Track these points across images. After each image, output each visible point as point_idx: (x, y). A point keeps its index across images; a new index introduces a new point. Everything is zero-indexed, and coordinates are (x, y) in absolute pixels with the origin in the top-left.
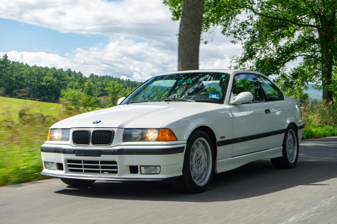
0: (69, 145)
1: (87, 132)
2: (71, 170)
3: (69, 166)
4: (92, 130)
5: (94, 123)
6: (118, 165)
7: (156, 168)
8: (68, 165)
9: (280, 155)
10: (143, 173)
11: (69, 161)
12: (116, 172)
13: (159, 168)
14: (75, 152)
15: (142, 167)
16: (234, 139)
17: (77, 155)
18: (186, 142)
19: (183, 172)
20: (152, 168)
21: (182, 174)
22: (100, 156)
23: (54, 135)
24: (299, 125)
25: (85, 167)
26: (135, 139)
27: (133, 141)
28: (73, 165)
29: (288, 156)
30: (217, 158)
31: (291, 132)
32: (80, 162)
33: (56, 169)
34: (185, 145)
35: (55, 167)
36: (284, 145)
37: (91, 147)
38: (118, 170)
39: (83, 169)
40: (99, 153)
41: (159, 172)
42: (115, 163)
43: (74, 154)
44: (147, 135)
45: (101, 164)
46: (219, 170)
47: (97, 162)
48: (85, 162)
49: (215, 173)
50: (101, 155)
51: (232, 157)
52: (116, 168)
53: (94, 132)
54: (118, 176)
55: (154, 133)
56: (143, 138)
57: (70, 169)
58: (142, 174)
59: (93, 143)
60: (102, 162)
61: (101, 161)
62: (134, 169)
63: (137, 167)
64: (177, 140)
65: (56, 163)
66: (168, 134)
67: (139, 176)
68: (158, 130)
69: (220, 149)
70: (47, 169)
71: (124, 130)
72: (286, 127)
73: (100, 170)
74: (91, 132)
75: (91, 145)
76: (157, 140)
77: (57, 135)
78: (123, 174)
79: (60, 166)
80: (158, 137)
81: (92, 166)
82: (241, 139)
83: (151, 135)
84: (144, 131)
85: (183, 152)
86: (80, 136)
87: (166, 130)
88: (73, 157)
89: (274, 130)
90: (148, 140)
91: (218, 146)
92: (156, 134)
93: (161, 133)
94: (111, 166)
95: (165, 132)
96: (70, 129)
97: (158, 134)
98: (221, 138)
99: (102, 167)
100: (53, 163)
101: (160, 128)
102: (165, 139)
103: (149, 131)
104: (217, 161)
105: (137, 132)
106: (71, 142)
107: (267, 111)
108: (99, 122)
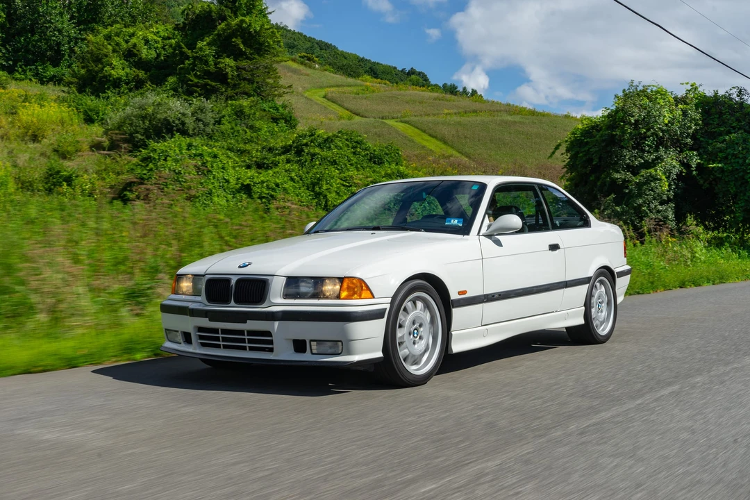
0: (201, 302)
2: (203, 345)
3: (201, 337)
4: (234, 280)
5: (240, 267)
6: (275, 338)
7: (337, 344)
8: (199, 335)
10: (314, 351)
11: (200, 329)
12: (271, 350)
13: (340, 344)
14: (208, 314)
15: (312, 343)
16: (485, 296)
17: (210, 320)
18: (389, 300)
19: (383, 352)
20: (329, 344)
22: (246, 322)
23: (181, 285)
24: (617, 271)
25: (224, 339)
26: (302, 296)
27: (300, 298)
28: (207, 336)
30: (453, 329)
32: (216, 331)
33: (181, 341)
34: (388, 306)
35: (180, 338)
36: (588, 305)
37: (233, 307)
38: (275, 346)
39: (221, 343)
40: (243, 317)
41: (340, 352)
42: (269, 334)
43: (207, 317)
44: (324, 289)
45: (248, 335)
46: (457, 347)
47: (241, 332)
48: (225, 331)
49: (449, 352)
50: (248, 321)
51: (482, 326)
52: (271, 342)
53: (239, 281)
54: (275, 356)
55: (335, 285)
56: (317, 295)
57: (201, 343)
58: (312, 354)
59: (236, 301)
60: (251, 333)
61: (248, 331)
62: (300, 346)
63: (304, 341)
64: (374, 297)
65: (181, 332)
66: (357, 287)
67: (306, 357)
68: (341, 280)
69: (456, 312)
70: (170, 341)
71: (285, 279)
72: (591, 273)
73: (247, 345)
74: (233, 282)
75: (233, 303)
76: (338, 297)
77: (186, 285)
78: (283, 352)
79: (187, 338)
80: (340, 292)
81: (234, 339)
82: (499, 295)
83: (329, 288)
84: (319, 281)
85: (383, 317)
86: (217, 288)
87: (354, 281)
88: (205, 322)
89: (568, 279)
90: (324, 295)
91: (453, 307)
92: (338, 287)
93: (345, 285)
94: (263, 340)
95: (353, 283)
96: (204, 276)
97: (341, 287)
98: (460, 293)
99: (250, 341)
100: (177, 331)
101: (345, 277)
102: (353, 295)
103: (327, 281)
104: (453, 333)
105: (306, 282)
106: (203, 298)
107: (554, 247)
108: (247, 266)
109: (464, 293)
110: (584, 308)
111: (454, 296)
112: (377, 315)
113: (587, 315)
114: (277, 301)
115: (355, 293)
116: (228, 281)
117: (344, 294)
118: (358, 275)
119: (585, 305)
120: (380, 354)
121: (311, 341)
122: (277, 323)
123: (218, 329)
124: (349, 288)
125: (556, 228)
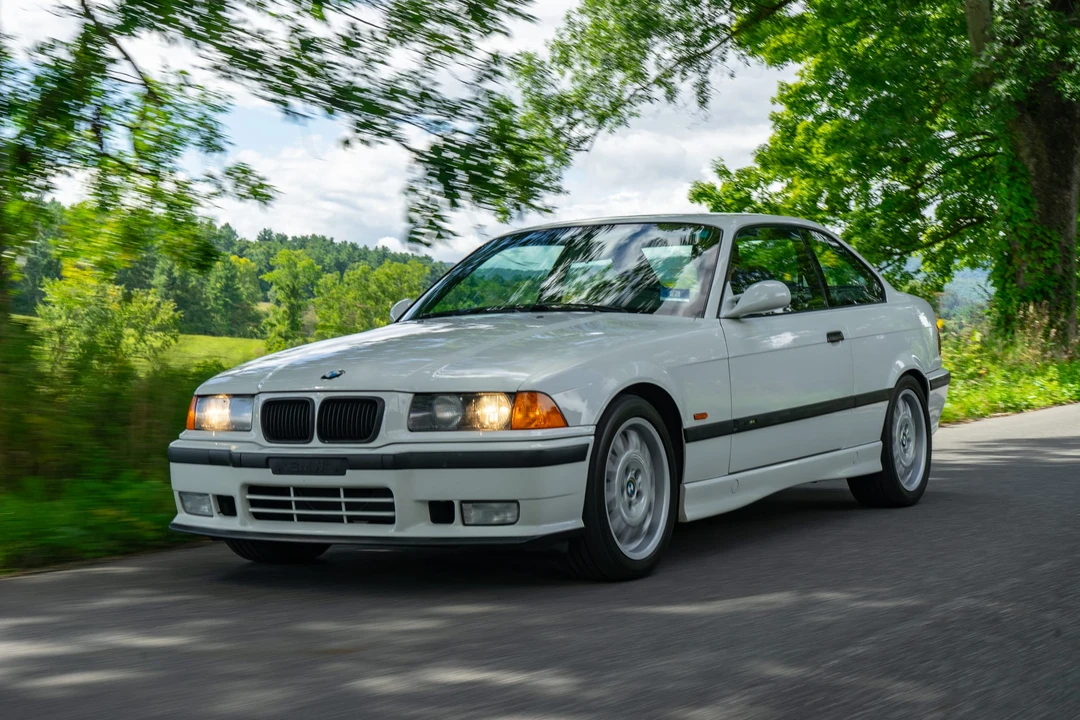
0: (256, 442)
1: (305, 404)
2: (258, 516)
3: (253, 503)
4: (317, 400)
5: (324, 377)
6: (396, 500)
7: (507, 507)
8: (251, 500)
9: (876, 466)
10: (468, 520)
11: (253, 489)
12: (390, 521)
13: (515, 505)
14: (271, 462)
15: (464, 506)
16: (736, 422)
17: (274, 472)
18: (592, 429)
19: (585, 518)
20: (494, 506)
21: (581, 524)
22: (344, 474)
23: (206, 414)
24: (930, 377)
25: (300, 505)
26: (444, 425)
27: (439, 430)
28: (265, 500)
29: (899, 470)
30: (686, 478)
31: (906, 398)
32: (283, 490)
33: (215, 513)
34: (590, 440)
35: (213, 506)
36: (887, 436)
37: (316, 447)
38: (397, 514)
39: (295, 512)
40: (340, 465)
41: (514, 519)
42: (386, 492)
43: (268, 467)
44: (479, 412)
45: (346, 496)
46: (692, 511)
47: (333, 491)
48: (299, 491)
49: (681, 520)
50: (348, 471)
51: (730, 474)
52: (391, 507)
53: (326, 403)
54: (397, 530)
55: (500, 406)
56: (466, 424)
57: (255, 514)
58: (465, 524)
59: (323, 438)
60: (351, 492)
61: (346, 489)
62: (441, 511)
63: (450, 504)
64: (567, 425)
65: (214, 496)
66: (540, 407)
67: (456, 530)
68: (513, 396)
69: (693, 451)
70: (188, 513)
71: (411, 396)
72: (891, 384)
73: (345, 514)
74: (316, 404)
75: (316, 441)
76: (508, 426)
77: (217, 414)
78: (412, 524)
79: (226, 505)
80: (510, 419)
81: (319, 503)
82: (756, 421)
83: (493, 412)
84: (472, 400)
85: (583, 459)
86: (285, 412)
87: (535, 398)
89: (856, 392)
90: (482, 425)
91: (687, 442)
92: (506, 408)
93: (520, 405)
94: (376, 504)
95: (532, 402)
97: (513, 409)
98: (696, 417)
99: (350, 506)
100: (205, 495)
101: (518, 392)
102: (533, 422)
103: (485, 399)
104: (686, 486)
105: (449, 403)
106: (257, 434)
107: (835, 337)
108: (338, 376)
109: (703, 416)
110: (881, 443)
111: (688, 422)
112: (574, 455)
113: (887, 456)
114: (395, 435)
115: (535, 417)
116: (306, 402)
117: (518, 421)
119: (882, 439)
120: (578, 523)
121: (462, 502)
122: (399, 474)
123: (289, 488)
124: (525, 410)
125: (833, 304)
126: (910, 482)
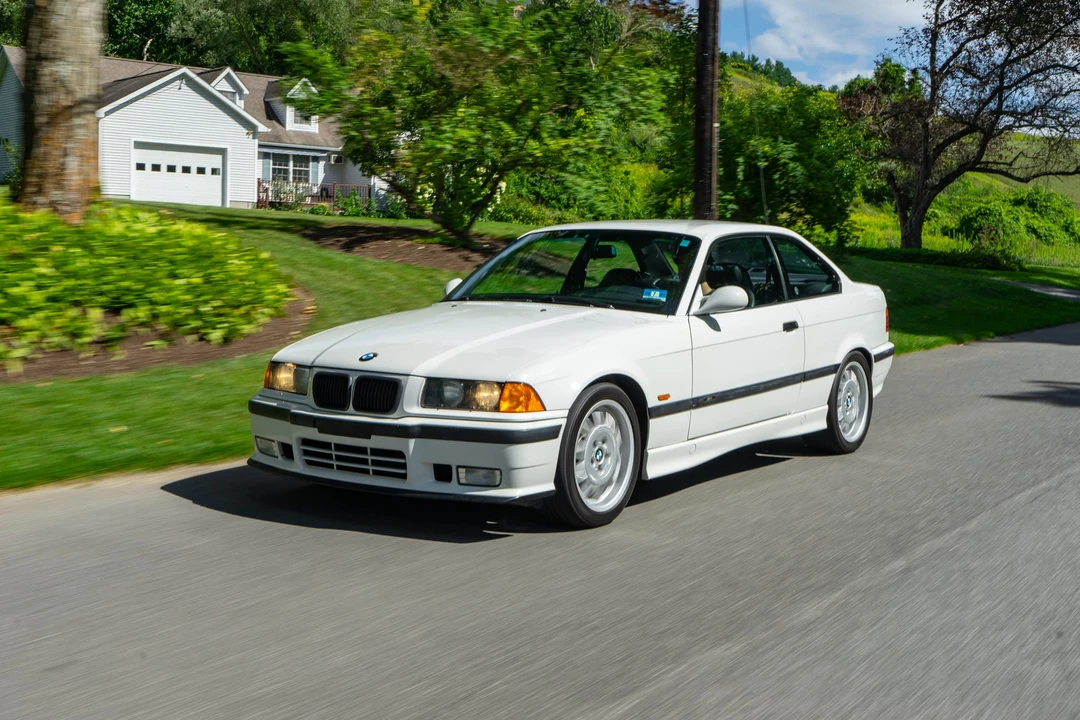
0: (307, 405)
2: (309, 463)
3: (306, 453)
4: (354, 377)
5: (361, 359)
6: (408, 461)
7: (493, 473)
8: (304, 450)
9: (822, 425)
10: (462, 481)
11: (305, 442)
12: (404, 476)
13: (499, 472)
14: (317, 423)
15: (460, 470)
16: (695, 399)
17: (320, 431)
18: (566, 413)
19: (556, 483)
20: (483, 472)
21: (553, 487)
22: (370, 438)
23: (278, 377)
24: (875, 352)
25: (338, 458)
26: (448, 405)
27: (445, 407)
28: (315, 451)
29: (842, 426)
30: (649, 446)
31: (853, 369)
32: (327, 445)
33: (278, 455)
34: (563, 422)
35: (276, 450)
36: (833, 402)
37: (351, 414)
38: (410, 471)
39: (334, 463)
40: (366, 430)
41: (497, 483)
42: (401, 455)
43: (314, 427)
44: (475, 396)
45: (372, 455)
46: (654, 471)
47: (363, 450)
48: (339, 447)
49: (643, 478)
50: (373, 436)
51: (688, 440)
52: (404, 466)
53: (359, 380)
54: (408, 484)
55: (492, 391)
56: (467, 403)
57: (306, 460)
58: (459, 484)
59: (357, 408)
60: (375, 452)
61: (371, 450)
62: (443, 473)
63: (449, 468)
64: (545, 410)
65: (279, 443)
66: (523, 395)
67: (453, 488)
68: (502, 385)
69: (655, 425)
70: (261, 452)
71: (424, 380)
72: (839, 359)
73: (371, 468)
74: (352, 380)
75: (351, 409)
76: (497, 409)
77: (285, 378)
78: (420, 480)
79: (287, 451)
80: (499, 403)
81: (352, 458)
82: (714, 397)
83: (484, 395)
84: (470, 385)
85: (556, 437)
86: (330, 386)
87: (519, 387)
88: (312, 433)
89: (808, 368)
90: (478, 405)
91: (651, 418)
92: (496, 393)
93: (506, 392)
94: (395, 462)
95: (517, 390)
96: (310, 367)
97: (501, 395)
98: (660, 398)
99: (374, 463)
100: (273, 441)
101: (506, 382)
102: (517, 407)
103: (481, 385)
104: (649, 452)
105: (453, 385)
106: (310, 399)
107: (790, 326)
108: (372, 358)
109: (666, 397)
110: (827, 407)
111: (652, 402)
112: (548, 434)
113: (831, 417)
114: (413, 412)
115: (519, 403)
116: (345, 379)
117: (505, 405)
118: (523, 378)
119: (829, 403)
120: (551, 487)
121: (459, 467)
122: (412, 442)
123: (331, 445)
124: (511, 397)
125: (793, 297)
126: (853, 434)
